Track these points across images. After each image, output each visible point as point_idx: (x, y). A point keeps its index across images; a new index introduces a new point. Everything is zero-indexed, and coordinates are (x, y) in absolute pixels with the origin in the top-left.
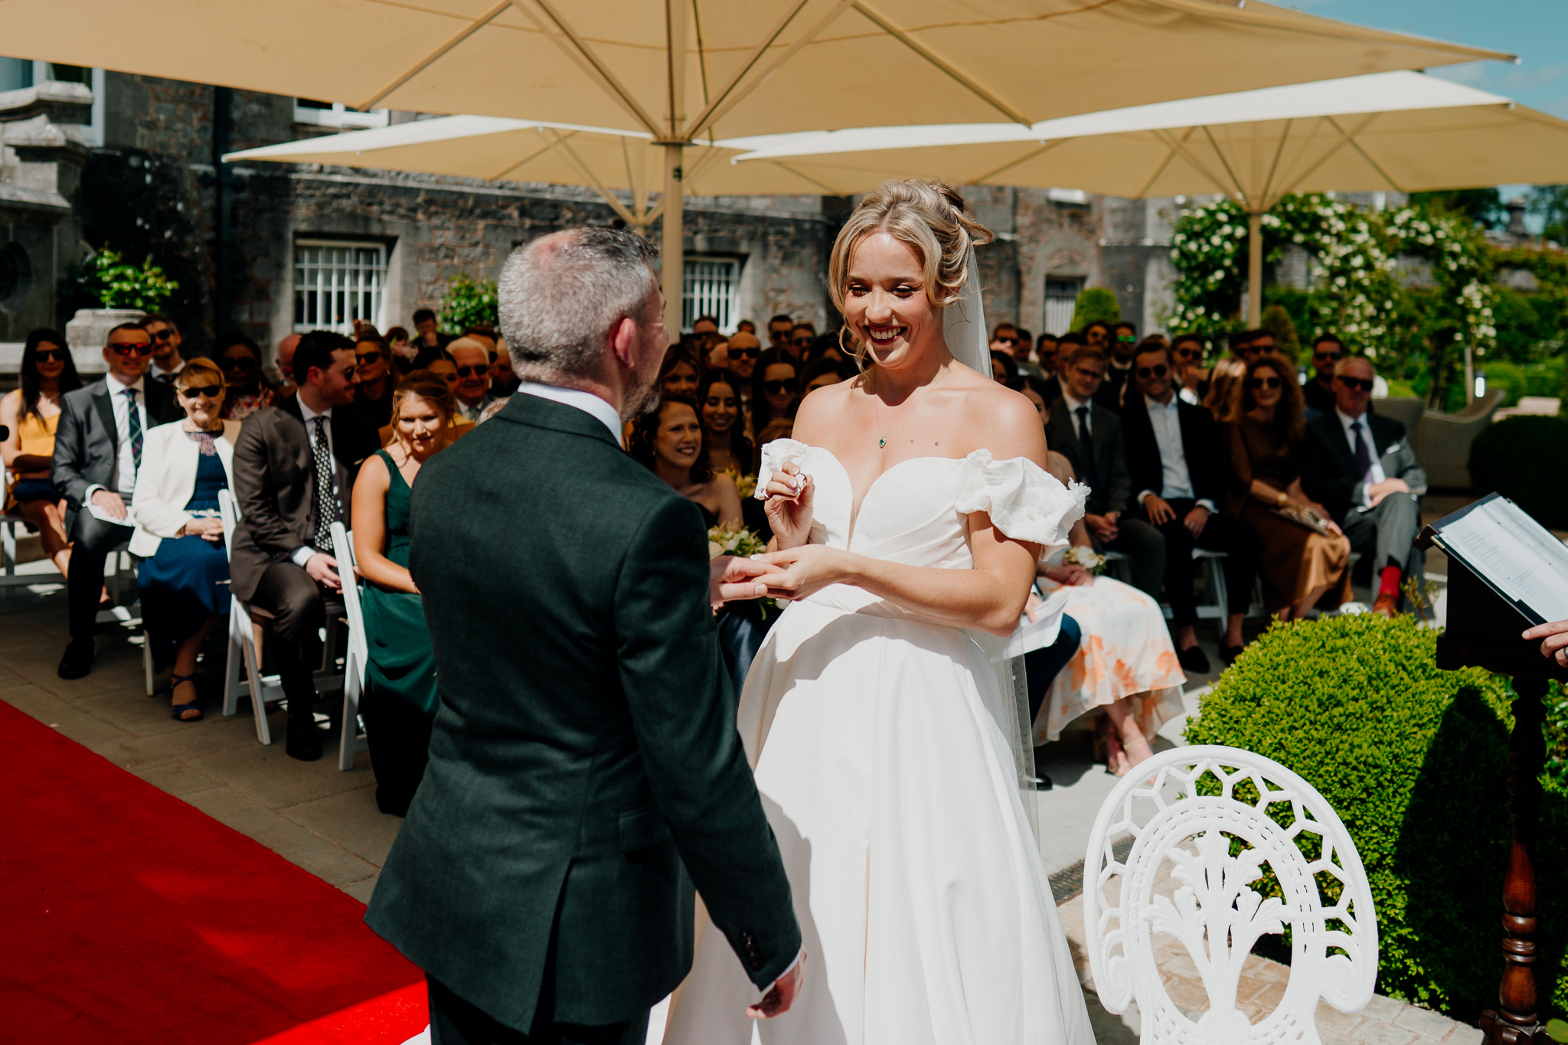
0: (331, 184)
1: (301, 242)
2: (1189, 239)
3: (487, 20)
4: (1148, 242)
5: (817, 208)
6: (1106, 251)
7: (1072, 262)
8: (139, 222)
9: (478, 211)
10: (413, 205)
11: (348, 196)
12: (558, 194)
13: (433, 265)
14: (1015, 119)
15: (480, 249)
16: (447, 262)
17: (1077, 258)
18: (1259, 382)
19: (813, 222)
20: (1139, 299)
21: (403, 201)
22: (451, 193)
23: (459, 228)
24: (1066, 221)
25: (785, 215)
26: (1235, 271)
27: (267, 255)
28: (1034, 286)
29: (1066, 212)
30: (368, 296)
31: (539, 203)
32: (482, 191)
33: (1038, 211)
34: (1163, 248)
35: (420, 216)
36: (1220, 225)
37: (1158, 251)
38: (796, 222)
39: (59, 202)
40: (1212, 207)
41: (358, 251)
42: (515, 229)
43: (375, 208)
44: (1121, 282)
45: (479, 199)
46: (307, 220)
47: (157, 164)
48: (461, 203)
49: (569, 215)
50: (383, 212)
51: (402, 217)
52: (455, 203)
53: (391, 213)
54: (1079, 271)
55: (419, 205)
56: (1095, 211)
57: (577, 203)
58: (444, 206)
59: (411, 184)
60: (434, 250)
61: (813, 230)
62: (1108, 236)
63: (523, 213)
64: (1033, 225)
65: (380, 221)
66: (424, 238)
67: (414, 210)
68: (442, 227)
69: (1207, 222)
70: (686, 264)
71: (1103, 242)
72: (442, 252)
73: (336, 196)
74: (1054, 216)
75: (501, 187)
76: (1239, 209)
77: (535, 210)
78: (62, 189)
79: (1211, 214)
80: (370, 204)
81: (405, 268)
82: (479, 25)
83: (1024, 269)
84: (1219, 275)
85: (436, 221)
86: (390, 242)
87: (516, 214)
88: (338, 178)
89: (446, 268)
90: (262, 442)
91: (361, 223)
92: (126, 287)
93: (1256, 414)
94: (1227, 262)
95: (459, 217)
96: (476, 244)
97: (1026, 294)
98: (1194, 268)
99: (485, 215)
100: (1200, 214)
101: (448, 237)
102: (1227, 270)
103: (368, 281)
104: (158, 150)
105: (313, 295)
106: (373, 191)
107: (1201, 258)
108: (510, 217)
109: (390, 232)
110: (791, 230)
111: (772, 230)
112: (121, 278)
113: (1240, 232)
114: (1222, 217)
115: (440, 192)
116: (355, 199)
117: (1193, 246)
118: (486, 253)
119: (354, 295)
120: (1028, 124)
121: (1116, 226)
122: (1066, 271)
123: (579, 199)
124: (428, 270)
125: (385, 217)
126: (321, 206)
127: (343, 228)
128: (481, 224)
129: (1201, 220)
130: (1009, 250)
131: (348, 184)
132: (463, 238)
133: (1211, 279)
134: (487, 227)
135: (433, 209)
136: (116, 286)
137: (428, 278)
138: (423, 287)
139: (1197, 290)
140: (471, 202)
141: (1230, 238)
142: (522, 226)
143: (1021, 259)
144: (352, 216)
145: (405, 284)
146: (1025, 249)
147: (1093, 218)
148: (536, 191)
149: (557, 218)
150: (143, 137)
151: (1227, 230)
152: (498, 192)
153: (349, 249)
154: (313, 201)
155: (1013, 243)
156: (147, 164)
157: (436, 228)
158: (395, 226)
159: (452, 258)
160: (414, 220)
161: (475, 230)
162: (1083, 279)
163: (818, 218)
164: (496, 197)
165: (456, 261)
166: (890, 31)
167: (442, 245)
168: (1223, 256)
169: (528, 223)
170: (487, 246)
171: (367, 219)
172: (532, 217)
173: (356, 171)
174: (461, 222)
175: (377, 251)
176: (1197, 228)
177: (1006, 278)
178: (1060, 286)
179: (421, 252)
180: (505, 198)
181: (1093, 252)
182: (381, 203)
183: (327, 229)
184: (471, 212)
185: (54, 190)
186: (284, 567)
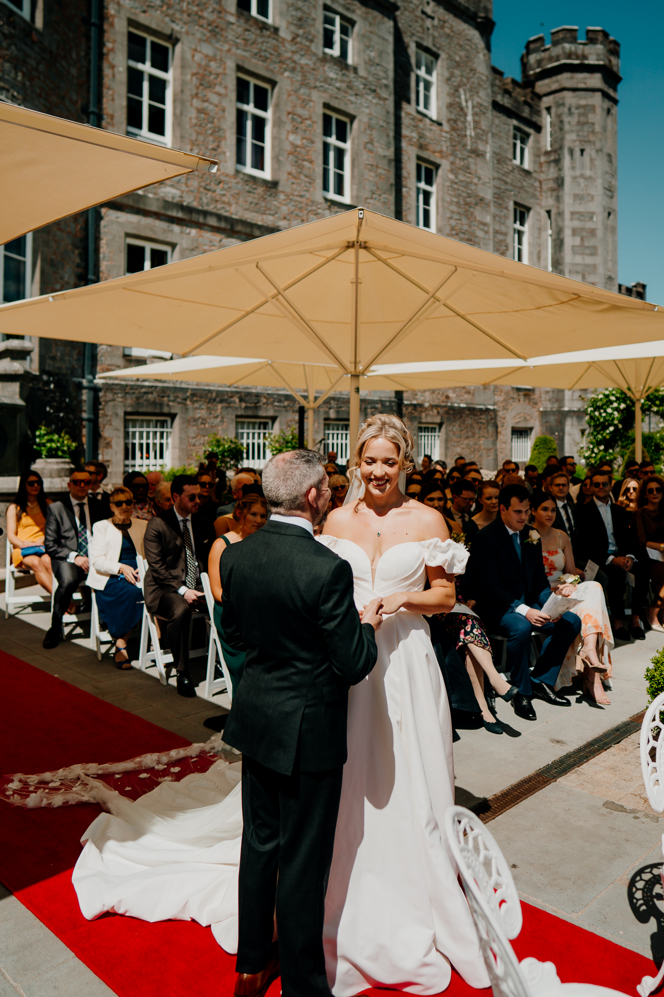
0: (143, 387)
1: (128, 417)
2: (595, 410)
3: (252, 311)
4: (566, 409)
5: (393, 395)
6: (544, 414)
7: (525, 419)
8: (48, 409)
9: (218, 399)
10: (185, 397)
11: (152, 393)
12: (259, 390)
13: (195, 428)
14: (519, 357)
15: (219, 419)
16: (202, 426)
17: (528, 418)
18: (651, 491)
19: (390, 402)
20: (561, 440)
21: (180, 395)
22: (204, 390)
23: (208, 409)
24: (522, 398)
25: (376, 398)
26: (620, 426)
27: (111, 424)
28: (506, 432)
29: (521, 393)
30: (161, 445)
31: (249, 394)
32: (220, 389)
33: (507, 393)
34: (574, 412)
35: (188, 402)
36: (611, 402)
37: (570, 413)
38: (382, 402)
39: (20, 402)
40: (607, 393)
41: (157, 421)
42: (237, 408)
43: (166, 399)
44: (551, 431)
45: (219, 393)
46: (131, 406)
47: (56, 378)
48: (209, 395)
49: (264, 400)
50: (170, 401)
51: (179, 403)
52: (206, 395)
53: (173, 401)
54: (529, 425)
55: (188, 397)
56: (537, 393)
57: (268, 394)
58: (201, 397)
59: (184, 386)
60: (195, 420)
61: (390, 406)
62: (545, 405)
63: (241, 400)
64: (505, 400)
65: (168, 405)
66: (191, 414)
67: (185, 399)
68: (200, 408)
69: (604, 401)
70: (325, 425)
71: (541, 409)
72: (200, 421)
73: (146, 393)
74: (515, 396)
75: (229, 387)
76: (622, 393)
77: (247, 399)
78: (22, 396)
79: (607, 396)
80: (163, 397)
81: (181, 430)
82: (248, 314)
83: (499, 424)
84: (612, 429)
85: (196, 405)
86: (173, 416)
87: (237, 400)
88: (147, 384)
89: (202, 429)
90: (159, 533)
91: (158, 407)
92: (54, 445)
93: (650, 507)
94: (616, 422)
95: (208, 403)
96: (217, 417)
97: (500, 437)
98: (599, 426)
99: (221, 401)
100: (601, 396)
101: (202, 413)
102: (616, 426)
103: (162, 437)
104: (57, 371)
105: (134, 445)
106: (164, 390)
107: (602, 420)
108: (234, 402)
109: (173, 411)
110: (379, 406)
111: (369, 406)
112: (51, 441)
113: (623, 406)
114: (613, 398)
115: (198, 390)
116: (155, 394)
117: (597, 413)
118: (222, 421)
119: (155, 444)
120: (525, 359)
121: (550, 400)
122: (522, 425)
123: (270, 392)
124: (192, 431)
125: (171, 404)
126: (138, 398)
127: (150, 410)
128: (220, 406)
129: (601, 399)
130: (491, 413)
131: (152, 387)
132: (210, 413)
133: (608, 431)
134: (222, 408)
135: (195, 399)
136: (48, 445)
137: (193, 435)
138: (190, 440)
139: (600, 436)
140: (214, 395)
141: (617, 409)
142: (240, 407)
143: (499, 419)
144: (154, 403)
145: (181, 439)
146: (500, 414)
147: (536, 396)
148: (247, 388)
149: (258, 402)
150: (49, 365)
151: (615, 405)
152: (228, 389)
153: (152, 420)
154: (134, 396)
155: (494, 410)
156: (51, 379)
157: (197, 408)
158: (176, 408)
159: (205, 424)
160: (186, 405)
161: (217, 409)
162: (531, 429)
163: (393, 399)
164: (227, 392)
165: (207, 426)
166: (458, 315)
167: (200, 418)
168: (613, 419)
169: (243, 405)
170: (222, 418)
171: (161, 405)
172: (245, 402)
173: (156, 380)
174: (209, 405)
175: (166, 421)
176: (599, 404)
177: (491, 429)
178: (520, 432)
179: (189, 422)
180: (232, 392)
181: (536, 414)
182: (168, 396)
183: (141, 410)
184: (214, 400)
185: (18, 396)
186: (173, 595)
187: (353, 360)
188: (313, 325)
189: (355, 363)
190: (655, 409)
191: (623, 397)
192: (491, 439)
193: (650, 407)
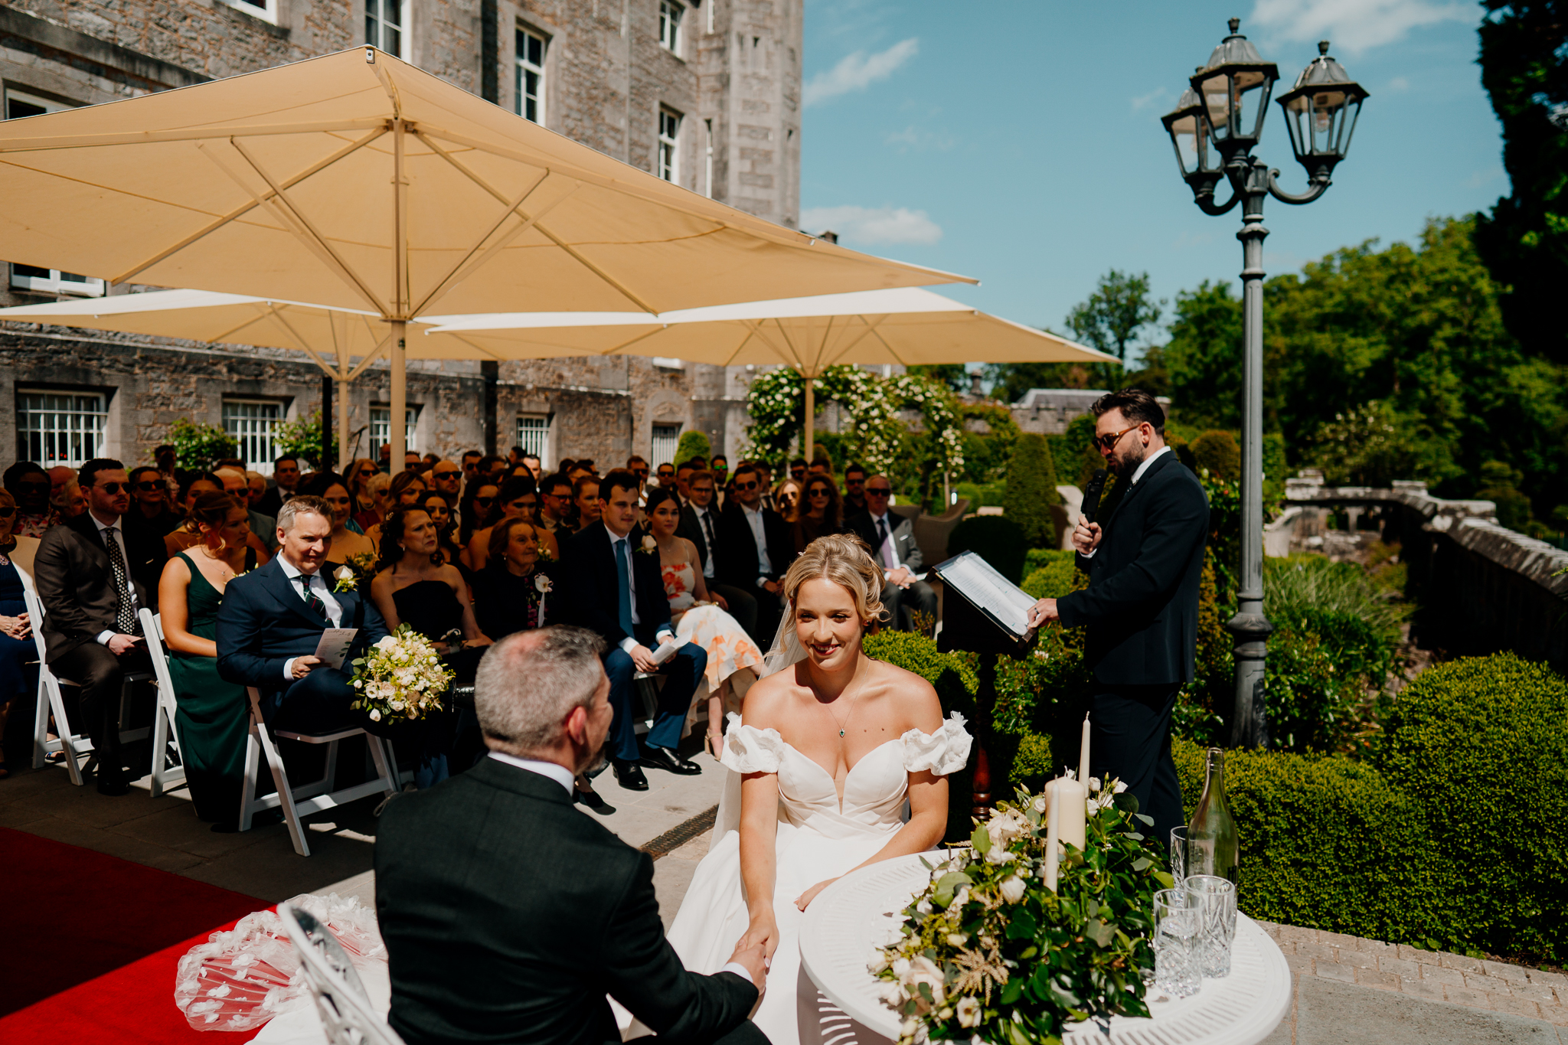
0: (55, 341)
1: (21, 391)
2: (760, 396)
3: (233, 218)
4: (727, 398)
5: (478, 369)
6: (698, 404)
7: (672, 411)
9: (190, 367)
10: (130, 361)
11: (69, 353)
12: (262, 354)
13: (150, 411)
14: (646, 310)
15: (193, 398)
16: (163, 408)
17: (676, 409)
18: (816, 492)
19: (475, 380)
20: (721, 440)
21: (121, 358)
22: (166, 351)
23: (173, 381)
24: (667, 382)
25: (452, 375)
26: (793, 419)
28: (644, 429)
29: (667, 375)
30: (89, 438)
31: (245, 361)
32: (194, 351)
33: (646, 374)
34: (738, 402)
35: (137, 370)
36: (782, 386)
37: (733, 404)
38: (461, 380)
40: (776, 373)
41: (79, 399)
42: (224, 382)
43: (94, 363)
44: (708, 427)
45: (191, 357)
46: (28, 371)
48: (175, 360)
49: (272, 372)
50: (102, 366)
51: (121, 371)
52: (170, 360)
53: (109, 367)
54: (677, 419)
55: (136, 361)
56: (688, 374)
57: (278, 362)
58: (159, 362)
59: (127, 343)
60: (151, 399)
61: (474, 386)
62: (699, 393)
63: (231, 370)
64: (643, 384)
65: (99, 374)
66: (142, 389)
67: (132, 365)
68: (157, 380)
69: (773, 383)
70: (372, 412)
71: (694, 398)
72: (158, 401)
73: (56, 352)
74: (658, 378)
75: (210, 348)
76: (796, 374)
77: (241, 367)
79: (776, 378)
80: (90, 360)
81: (124, 413)
82: (226, 221)
83: (635, 417)
84: (781, 422)
85: (151, 375)
86: (110, 393)
87: (225, 370)
88: (58, 337)
89: (163, 414)
90: (63, 549)
91: (81, 375)
93: (814, 515)
94: (787, 413)
95: (173, 372)
96: (189, 395)
97: (637, 435)
98: (766, 418)
99: (196, 371)
100: (768, 378)
101: (164, 388)
102: (787, 418)
103: (89, 424)
105: (36, 436)
106: (91, 348)
107: (768, 410)
108: (220, 372)
109: (108, 383)
110: (457, 386)
111: (441, 386)
113: (796, 391)
114: (783, 381)
115: (155, 350)
116: (74, 355)
117: (762, 401)
118: (199, 402)
119: (76, 436)
120: (656, 313)
121: (705, 386)
122: (668, 419)
123: (280, 359)
124: (145, 415)
125: (104, 371)
126: (41, 360)
127: (64, 380)
128: (194, 378)
129: (768, 382)
130: (625, 402)
131: (69, 342)
132: (177, 389)
133: (776, 425)
134: (198, 380)
135: (149, 365)
137: (146, 422)
138: (142, 429)
139: (765, 432)
140: (184, 359)
141: (789, 395)
142: (230, 380)
143: (634, 410)
144: (73, 369)
145: (124, 427)
146: (637, 402)
147: (687, 379)
148: (242, 351)
149: (261, 374)
151: (787, 389)
152: (208, 352)
153: (70, 397)
154: (34, 356)
155: (628, 397)
157: (152, 380)
158: (114, 379)
159: (168, 405)
160: (132, 374)
161: (189, 383)
162: (680, 425)
163: (479, 377)
164: (207, 356)
165: (171, 408)
166: (558, 244)
167: (158, 395)
168: (784, 409)
169: (235, 377)
170: (199, 396)
171: (87, 372)
172: (239, 373)
173: (75, 330)
174: (175, 376)
175: (97, 399)
176: (766, 387)
177: (623, 424)
178: (664, 429)
179: (138, 401)
180: (214, 357)
181: (687, 405)
182: (100, 359)
183: (48, 379)
184: (184, 368)
186: (88, 647)
187: (395, 299)
188: (336, 247)
189: (398, 303)
190: (836, 396)
191: (798, 380)
192: (623, 438)
193: (831, 393)
